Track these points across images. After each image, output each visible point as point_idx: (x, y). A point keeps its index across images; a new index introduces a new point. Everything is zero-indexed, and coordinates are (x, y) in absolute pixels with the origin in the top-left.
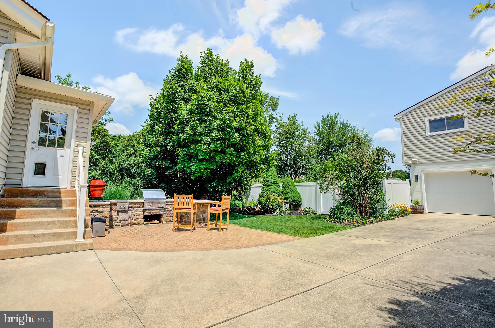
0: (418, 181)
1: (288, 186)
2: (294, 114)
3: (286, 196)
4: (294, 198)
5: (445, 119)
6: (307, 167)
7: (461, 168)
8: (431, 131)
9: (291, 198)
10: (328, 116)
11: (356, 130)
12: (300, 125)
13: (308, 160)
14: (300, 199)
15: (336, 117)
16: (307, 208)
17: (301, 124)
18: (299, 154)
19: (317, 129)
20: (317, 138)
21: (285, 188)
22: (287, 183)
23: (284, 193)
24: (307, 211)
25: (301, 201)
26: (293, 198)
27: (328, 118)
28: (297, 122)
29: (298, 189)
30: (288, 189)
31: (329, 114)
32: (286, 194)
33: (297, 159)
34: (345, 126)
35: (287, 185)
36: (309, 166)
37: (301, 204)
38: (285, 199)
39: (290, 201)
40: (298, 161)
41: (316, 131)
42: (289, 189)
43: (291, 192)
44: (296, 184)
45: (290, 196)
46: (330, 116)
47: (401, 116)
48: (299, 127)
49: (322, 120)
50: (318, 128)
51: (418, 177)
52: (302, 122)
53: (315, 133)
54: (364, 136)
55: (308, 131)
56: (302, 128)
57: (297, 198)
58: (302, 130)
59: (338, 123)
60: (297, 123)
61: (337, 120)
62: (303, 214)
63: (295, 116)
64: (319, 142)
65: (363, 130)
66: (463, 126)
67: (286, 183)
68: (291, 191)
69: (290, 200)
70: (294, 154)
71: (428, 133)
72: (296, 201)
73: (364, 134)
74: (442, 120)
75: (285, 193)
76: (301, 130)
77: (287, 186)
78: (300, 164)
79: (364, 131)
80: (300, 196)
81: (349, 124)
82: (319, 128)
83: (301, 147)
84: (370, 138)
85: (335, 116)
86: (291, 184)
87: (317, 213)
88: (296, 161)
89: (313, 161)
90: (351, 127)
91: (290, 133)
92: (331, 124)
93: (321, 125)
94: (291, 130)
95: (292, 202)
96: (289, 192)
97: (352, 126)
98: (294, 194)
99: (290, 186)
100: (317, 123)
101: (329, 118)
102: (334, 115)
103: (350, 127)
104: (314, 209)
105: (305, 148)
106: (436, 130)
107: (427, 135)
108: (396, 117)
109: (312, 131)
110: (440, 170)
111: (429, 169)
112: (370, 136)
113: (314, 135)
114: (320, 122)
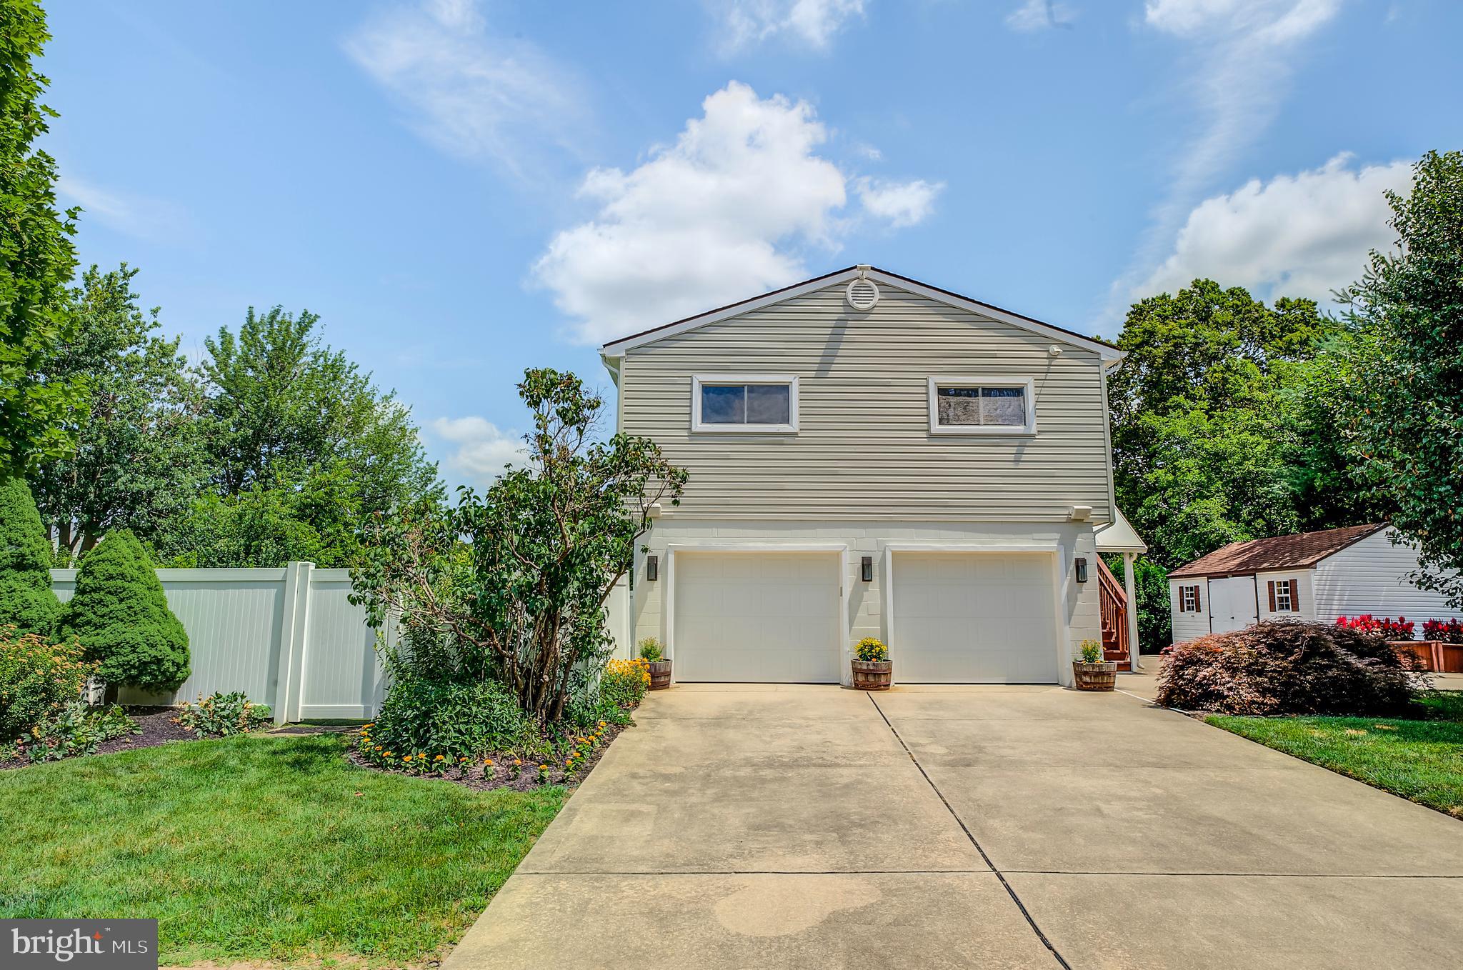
0: (656, 577)
1: (119, 583)
2: (123, 266)
3: (99, 641)
4: (152, 646)
5: (746, 388)
6: (157, 503)
7: (771, 542)
8: (705, 419)
9: (134, 651)
10: (273, 317)
11: (367, 389)
12: (142, 320)
13: (163, 475)
14: (184, 649)
15: (305, 325)
16: (218, 696)
17: (147, 319)
18: (121, 446)
19: (216, 356)
20: (214, 391)
21: (95, 596)
22: (112, 569)
23: (88, 623)
24: (224, 713)
25: (186, 663)
26: (146, 648)
27: (271, 324)
28: (134, 302)
29: (175, 600)
30: (115, 599)
31: (277, 312)
32: (103, 626)
33: (110, 462)
34: (335, 369)
35: (111, 577)
36: (164, 499)
37: (184, 680)
38: (91, 654)
39: (120, 665)
40: (115, 472)
41: (212, 362)
42: (121, 600)
43: (133, 616)
44: (162, 573)
45: (128, 636)
46: (279, 318)
47: (623, 354)
48: (138, 330)
49: (244, 327)
50: (222, 351)
51: (656, 565)
52: (154, 312)
53: (204, 371)
54: (391, 416)
55: (178, 354)
56: (149, 335)
57: (169, 649)
58: (148, 345)
59: (309, 350)
60: (131, 307)
61: (305, 339)
62: (200, 734)
63: (126, 276)
64: (222, 410)
65: (392, 396)
66: (786, 420)
67: (104, 566)
68: (137, 608)
69: (121, 659)
70: (99, 438)
71: (699, 426)
72: (159, 661)
73: (392, 409)
74: (736, 390)
75: (96, 620)
76: (145, 342)
77: (112, 583)
78: (122, 488)
79: (394, 401)
80: (185, 639)
81: (348, 364)
82: (229, 356)
83: (135, 413)
84: (409, 428)
85: (299, 324)
86: (136, 573)
87: (271, 720)
88: (106, 471)
89: (188, 480)
90: (356, 376)
91: (91, 344)
92: (282, 349)
93: (238, 344)
94: (94, 328)
95: (134, 672)
96: (121, 615)
97: (361, 373)
98: (152, 629)
99: (133, 586)
100: (223, 333)
101: (276, 327)
102: (296, 319)
103: (352, 375)
104: (257, 702)
105: (153, 425)
106: (719, 419)
107: (694, 430)
108: (607, 352)
109: (195, 355)
110: (720, 544)
111: (689, 539)
112: (411, 422)
113: (202, 376)
114: (235, 331)
